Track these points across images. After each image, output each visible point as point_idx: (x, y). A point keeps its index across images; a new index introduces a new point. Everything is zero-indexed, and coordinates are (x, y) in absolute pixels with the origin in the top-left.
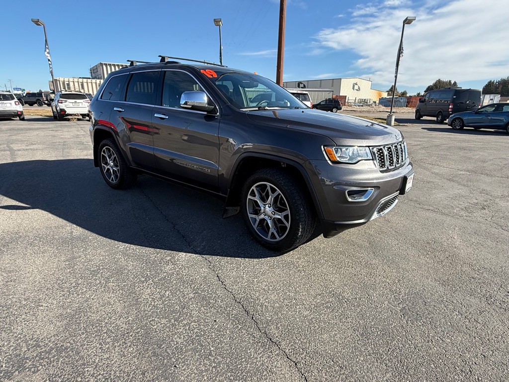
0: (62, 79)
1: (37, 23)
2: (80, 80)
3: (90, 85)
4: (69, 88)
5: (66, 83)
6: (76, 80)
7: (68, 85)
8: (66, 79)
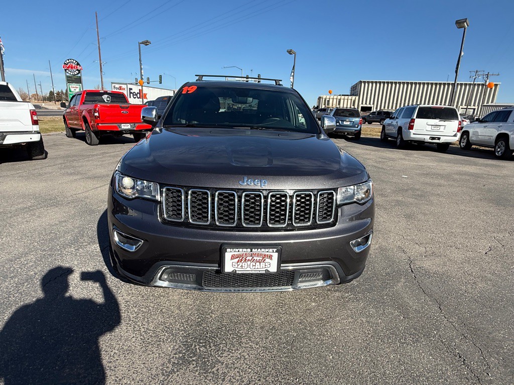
0: (324, 97)
1: (290, 52)
2: (339, 97)
3: (346, 101)
4: (328, 104)
5: (327, 99)
6: (335, 97)
7: (329, 101)
8: (328, 97)
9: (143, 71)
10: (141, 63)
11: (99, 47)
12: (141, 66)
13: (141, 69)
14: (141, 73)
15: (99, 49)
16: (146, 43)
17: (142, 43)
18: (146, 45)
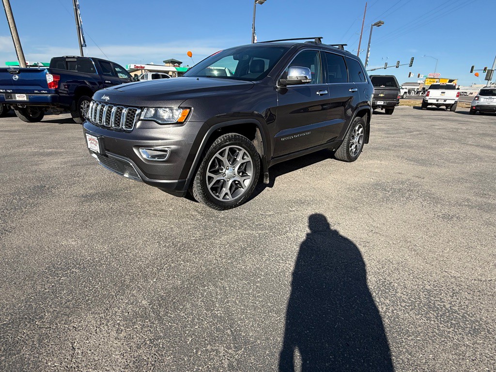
9: (369, 54)
10: (369, 46)
11: (361, 36)
12: (368, 48)
13: (368, 51)
14: (367, 55)
15: (361, 38)
16: (378, 24)
17: (375, 25)
18: (378, 26)
